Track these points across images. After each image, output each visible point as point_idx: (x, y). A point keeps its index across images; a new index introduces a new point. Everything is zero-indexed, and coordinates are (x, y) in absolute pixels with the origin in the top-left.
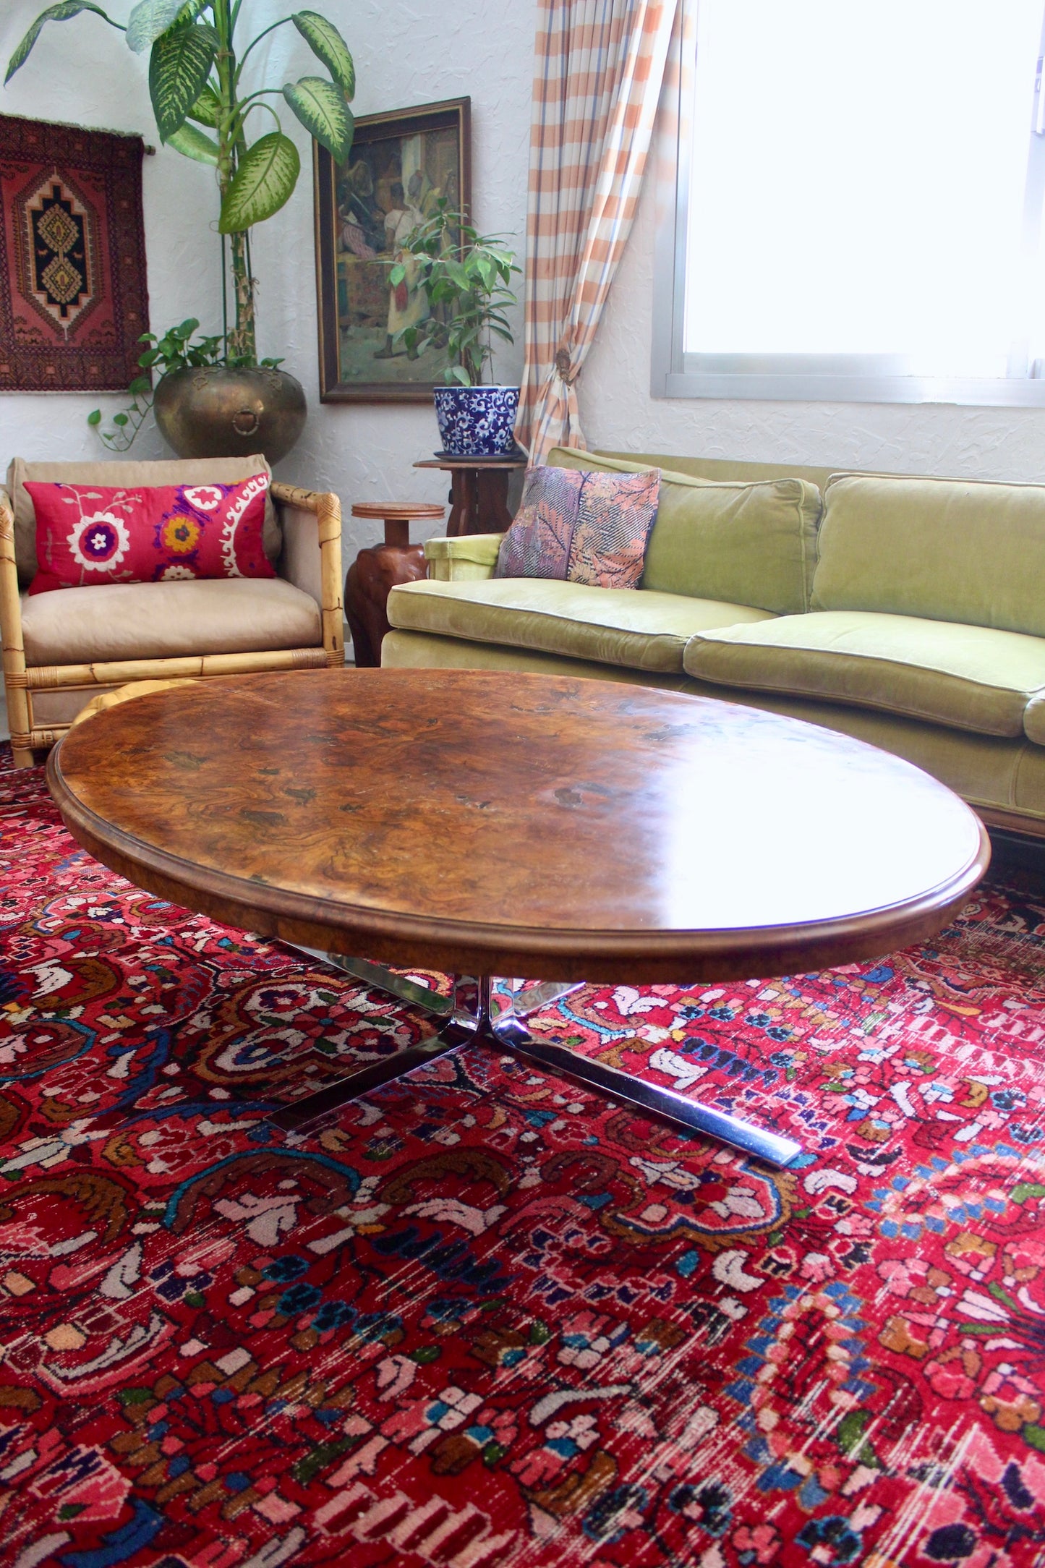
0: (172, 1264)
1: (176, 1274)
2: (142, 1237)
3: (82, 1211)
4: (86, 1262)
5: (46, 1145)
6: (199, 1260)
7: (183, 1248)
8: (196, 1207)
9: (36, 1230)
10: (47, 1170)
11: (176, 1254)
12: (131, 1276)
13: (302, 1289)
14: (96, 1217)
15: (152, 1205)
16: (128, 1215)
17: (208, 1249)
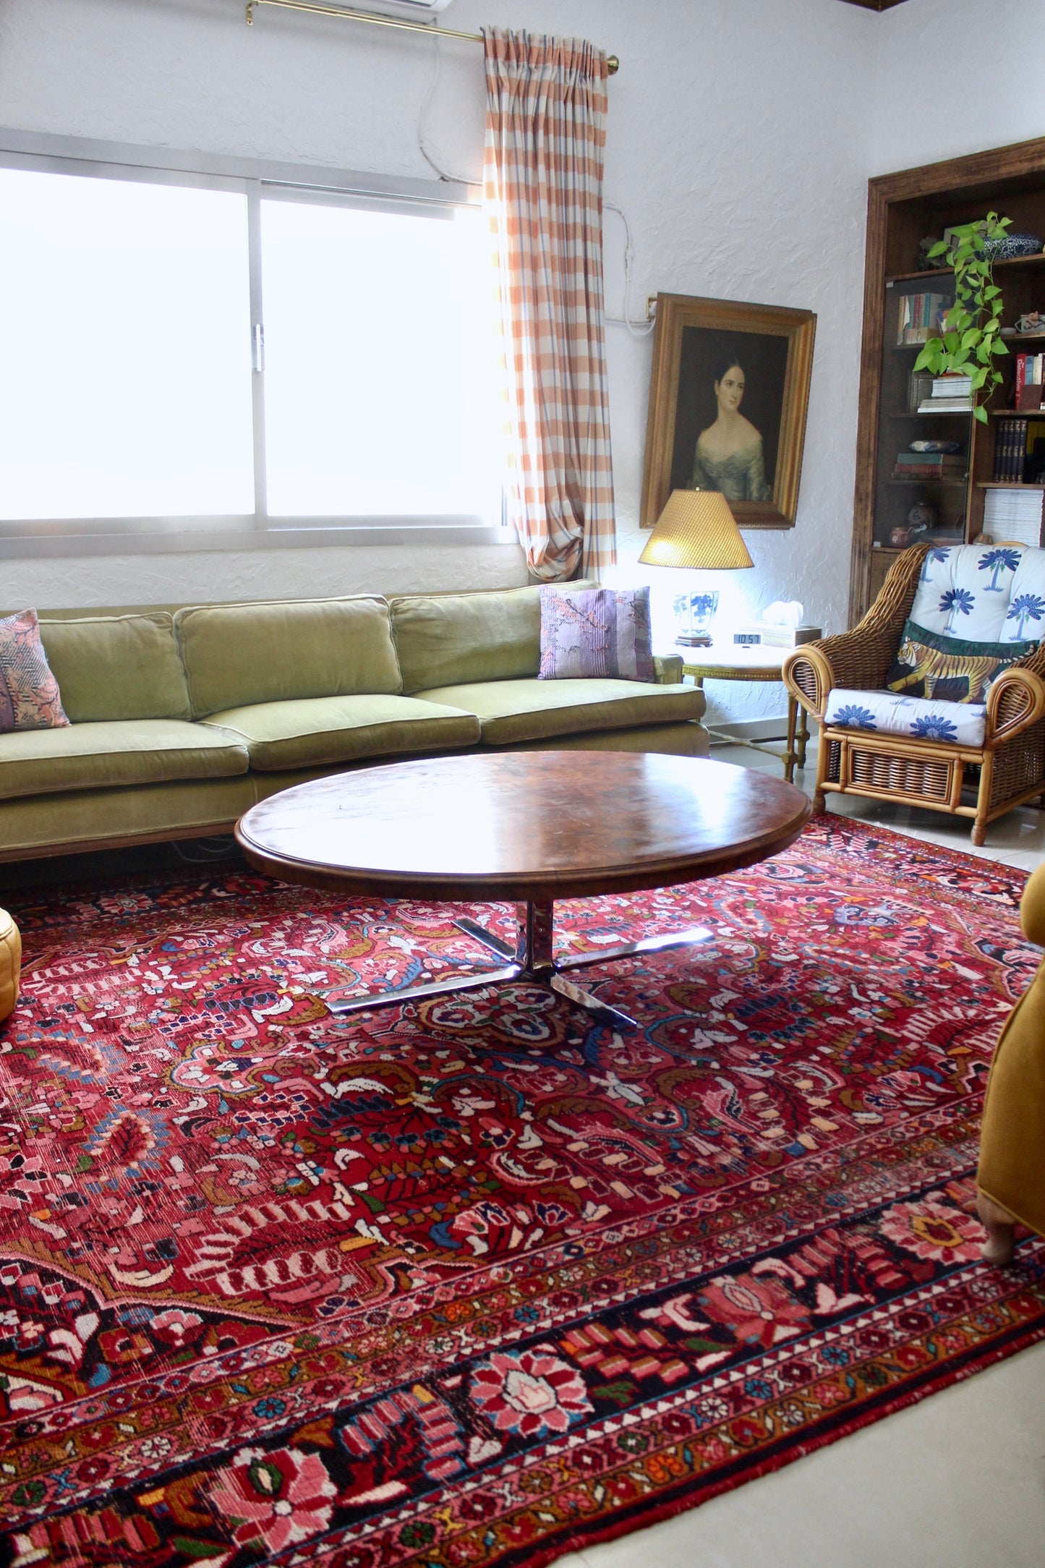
0: (749, 1060)
1: (758, 1059)
2: (723, 1066)
3: (694, 1081)
4: (742, 1080)
5: (615, 1090)
6: (746, 1054)
7: (735, 1058)
9: (709, 1092)
10: (646, 1091)
11: (740, 1059)
12: (758, 1069)
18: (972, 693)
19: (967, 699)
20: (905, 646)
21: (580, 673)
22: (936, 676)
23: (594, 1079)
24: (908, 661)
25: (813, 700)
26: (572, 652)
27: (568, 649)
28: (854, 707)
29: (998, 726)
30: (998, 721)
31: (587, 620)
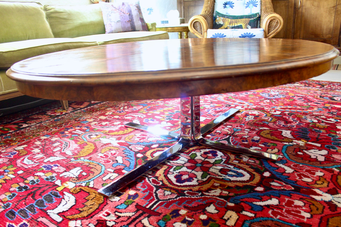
20: (218, 19)
21: (122, 31)
22: (231, 26)
24: (220, 23)
25: (201, 34)
26: (118, 23)
27: (116, 22)
28: (218, 33)
29: (268, 34)
30: (268, 32)
31: (121, 11)
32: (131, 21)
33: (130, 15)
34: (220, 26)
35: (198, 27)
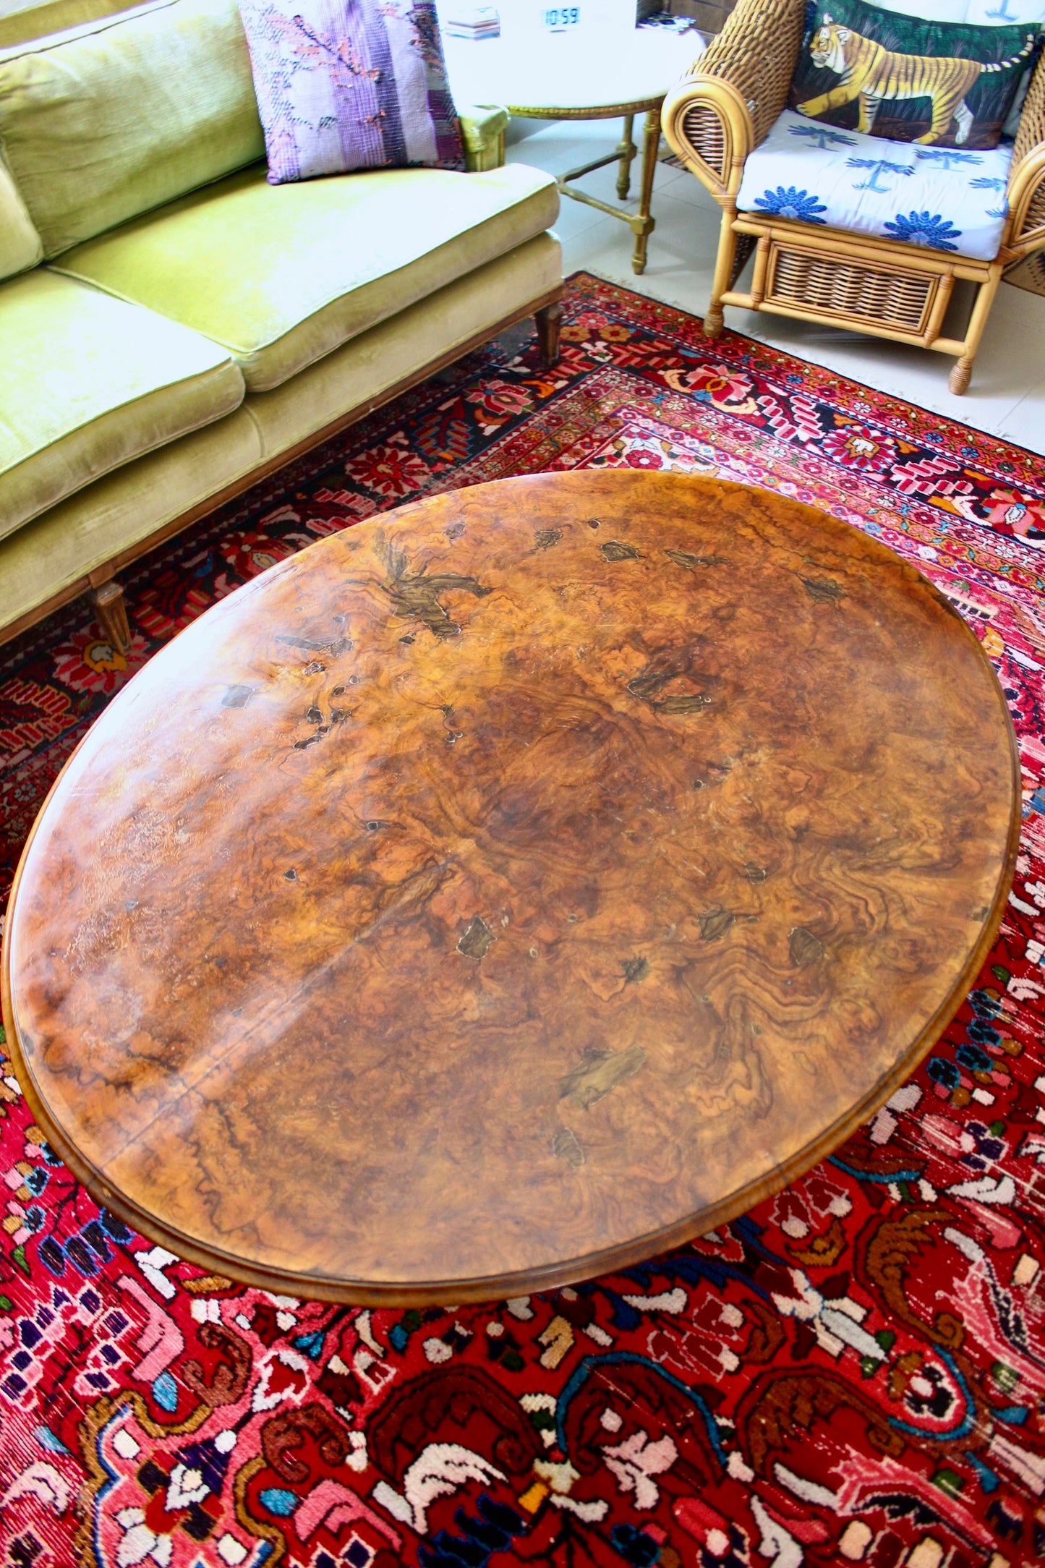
0: (965, 1157)
1: (975, 1150)
2: (939, 1190)
3: (921, 1254)
4: (983, 1226)
5: (828, 1329)
6: (952, 1138)
7: (942, 1155)
8: (889, 1159)
9: (957, 1283)
10: (869, 1311)
11: (951, 1158)
12: (989, 1182)
13: (962, 1058)
14: (925, 1238)
15: (895, 1194)
16: (912, 1211)
17: (938, 1135)
18: (938, 128)
19: (928, 137)
20: (824, 34)
21: (341, 165)
22: (879, 94)
23: (785, 1305)
24: (829, 63)
25: (716, 169)
26: (324, 130)
27: (316, 123)
28: (792, 189)
29: (1024, 231)
30: (1027, 223)
31: (340, 59)
32: (389, 116)
33: (385, 82)
34: (830, 80)
35: (708, 136)
